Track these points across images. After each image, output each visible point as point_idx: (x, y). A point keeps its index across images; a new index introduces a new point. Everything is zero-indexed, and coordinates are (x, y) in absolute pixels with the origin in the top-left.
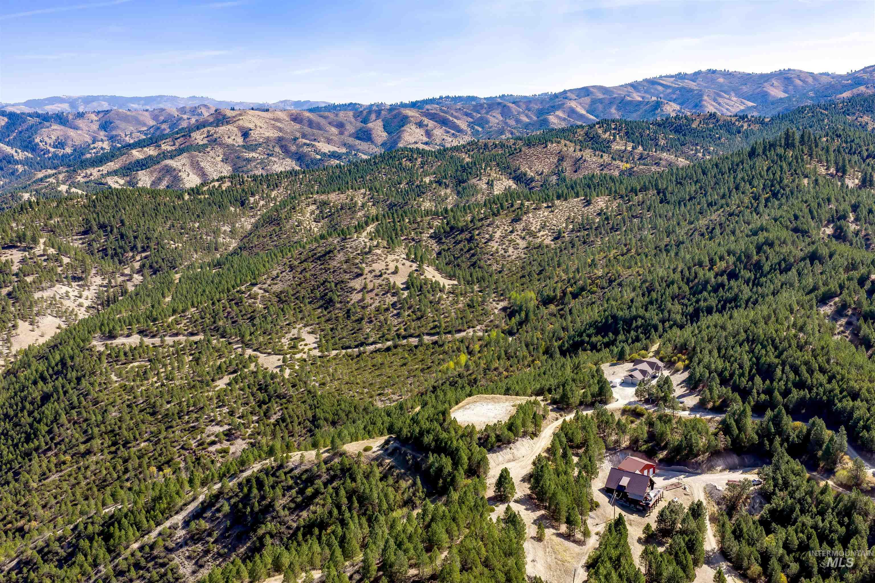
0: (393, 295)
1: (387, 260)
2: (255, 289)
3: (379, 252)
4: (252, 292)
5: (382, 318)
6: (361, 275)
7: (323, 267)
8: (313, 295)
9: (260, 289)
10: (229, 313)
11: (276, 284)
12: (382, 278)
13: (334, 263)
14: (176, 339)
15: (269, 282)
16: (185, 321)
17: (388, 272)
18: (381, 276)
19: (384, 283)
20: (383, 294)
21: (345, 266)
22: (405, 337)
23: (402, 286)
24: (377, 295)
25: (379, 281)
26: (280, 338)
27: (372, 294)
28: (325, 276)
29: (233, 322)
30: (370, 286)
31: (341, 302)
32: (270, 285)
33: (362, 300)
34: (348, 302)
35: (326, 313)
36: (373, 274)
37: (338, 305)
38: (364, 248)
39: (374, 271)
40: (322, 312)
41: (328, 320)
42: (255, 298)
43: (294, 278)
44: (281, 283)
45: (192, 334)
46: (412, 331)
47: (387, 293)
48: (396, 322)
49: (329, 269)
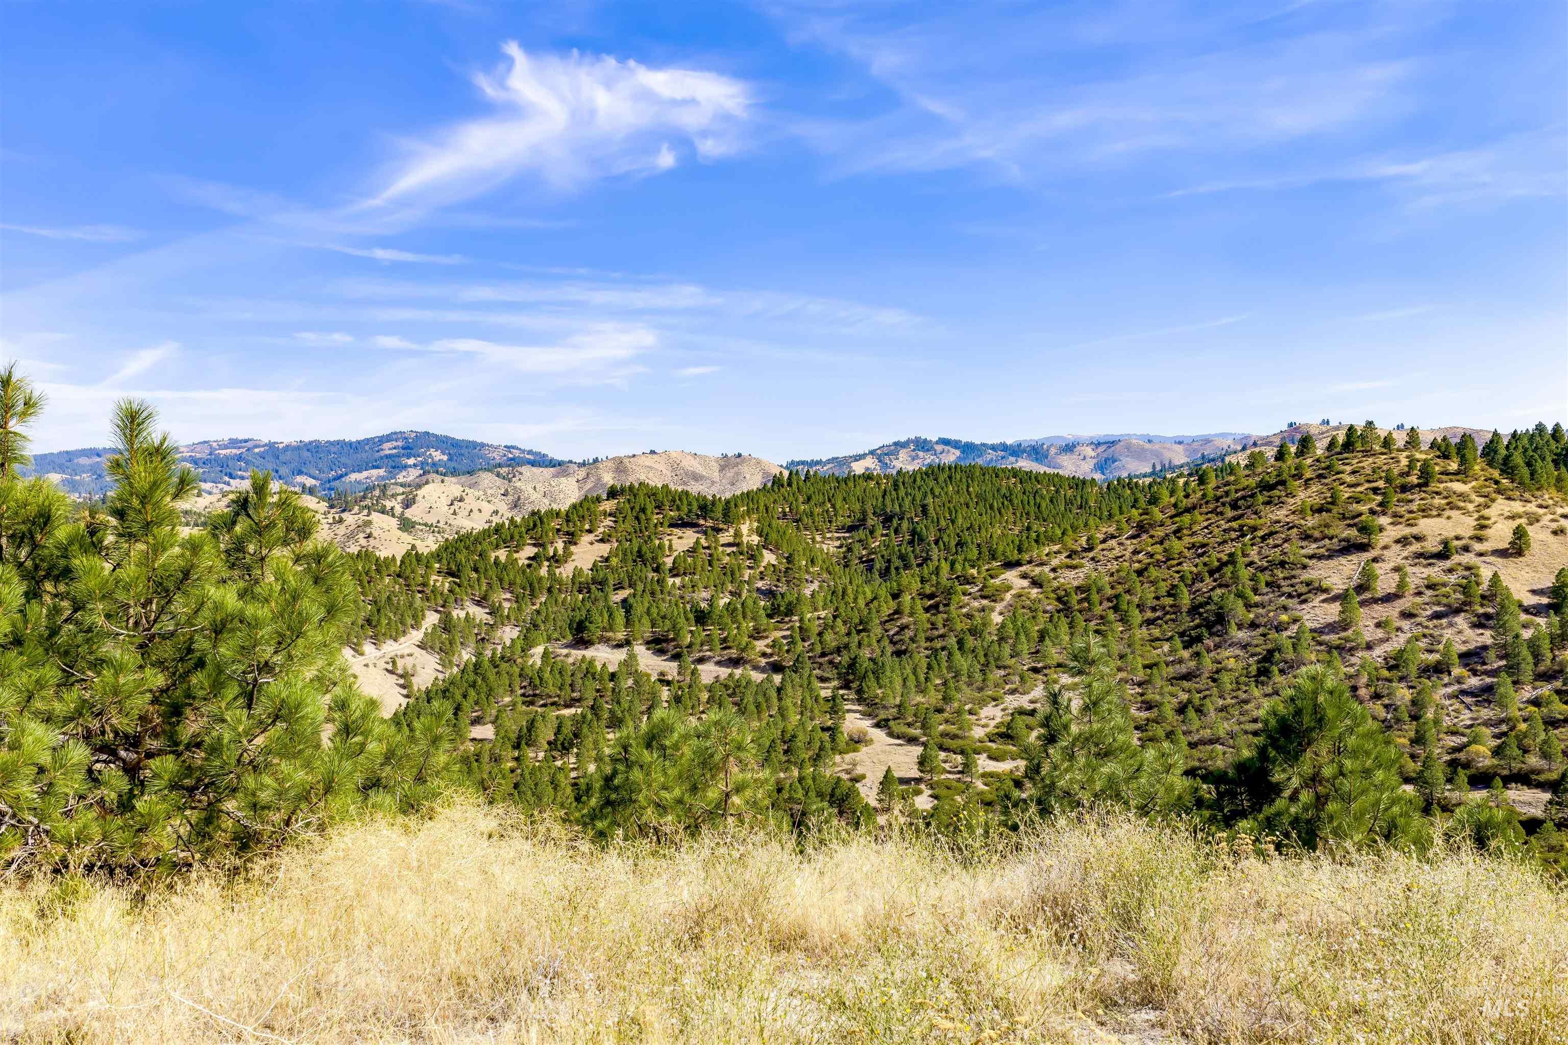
0: (1481, 623)
1: (1486, 512)
2: (1011, 576)
3: (1458, 487)
4: (997, 582)
5: (1403, 694)
6: (1363, 548)
7: (1235, 525)
8: (1169, 601)
9: (1024, 576)
10: (903, 628)
11: (1074, 567)
12: (1448, 564)
13: (1281, 514)
14: (724, 672)
15: (1055, 562)
16: (779, 634)
17: (1478, 547)
18: (1443, 555)
19: (1453, 579)
20: (1437, 616)
21: (1311, 521)
22: (1481, 780)
23: (1530, 600)
24: (1407, 615)
25: (1435, 572)
26: (982, 703)
27: (1390, 611)
28: (1228, 548)
29: (899, 654)
30: (1385, 583)
31: (1253, 625)
32: (1054, 570)
33: (1343, 625)
34: (1280, 628)
35: (1186, 654)
36: (1416, 547)
37: (1242, 635)
38: (1403, 474)
39: (1418, 538)
40: (1172, 651)
41: (1187, 677)
42: (993, 598)
43: (1135, 552)
44: (1088, 566)
45: (777, 668)
46: (1533, 761)
47: (1457, 611)
48: (1466, 717)
49: (1254, 529)
